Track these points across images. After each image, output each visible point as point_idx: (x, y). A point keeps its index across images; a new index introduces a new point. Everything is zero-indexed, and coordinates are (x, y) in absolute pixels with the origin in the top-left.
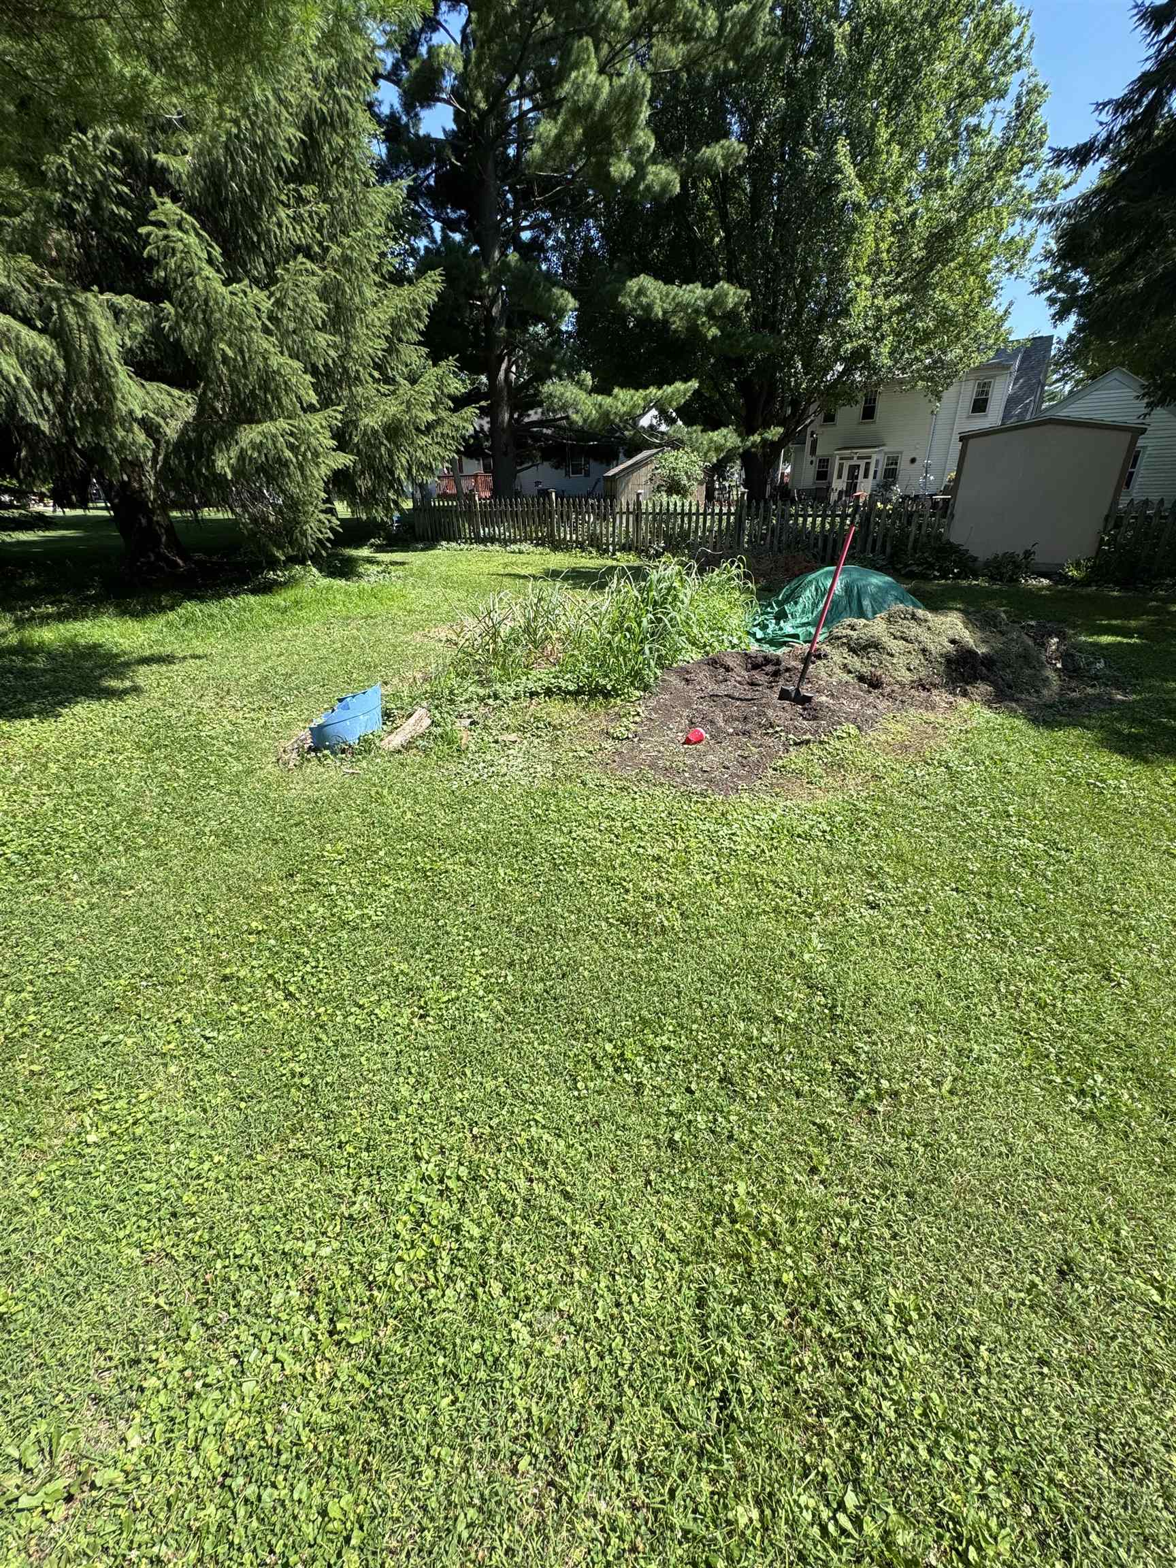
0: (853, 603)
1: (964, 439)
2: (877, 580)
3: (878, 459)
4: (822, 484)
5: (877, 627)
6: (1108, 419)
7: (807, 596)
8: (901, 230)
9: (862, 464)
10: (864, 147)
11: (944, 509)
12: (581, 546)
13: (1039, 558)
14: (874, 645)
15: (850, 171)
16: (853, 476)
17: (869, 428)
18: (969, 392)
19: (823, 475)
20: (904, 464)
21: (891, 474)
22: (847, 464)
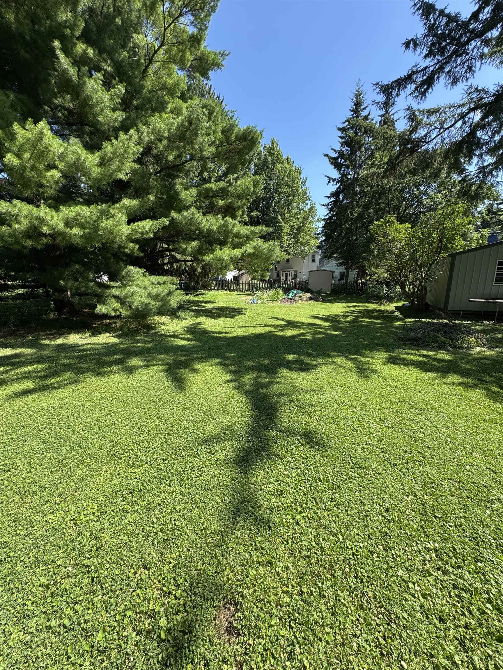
0: (297, 293)
1: (309, 272)
2: (300, 291)
3: (292, 272)
4: (278, 278)
5: (301, 295)
6: (329, 270)
7: (291, 293)
8: (292, 227)
9: (288, 273)
10: (283, 215)
11: (308, 283)
12: (237, 290)
13: (323, 291)
14: (301, 296)
15: (281, 220)
16: (286, 275)
17: (288, 264)
18: (311, 258)
19: (278, 275)
20: (298, 273)
21: (295, 276)
22: (284, 273)
